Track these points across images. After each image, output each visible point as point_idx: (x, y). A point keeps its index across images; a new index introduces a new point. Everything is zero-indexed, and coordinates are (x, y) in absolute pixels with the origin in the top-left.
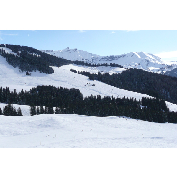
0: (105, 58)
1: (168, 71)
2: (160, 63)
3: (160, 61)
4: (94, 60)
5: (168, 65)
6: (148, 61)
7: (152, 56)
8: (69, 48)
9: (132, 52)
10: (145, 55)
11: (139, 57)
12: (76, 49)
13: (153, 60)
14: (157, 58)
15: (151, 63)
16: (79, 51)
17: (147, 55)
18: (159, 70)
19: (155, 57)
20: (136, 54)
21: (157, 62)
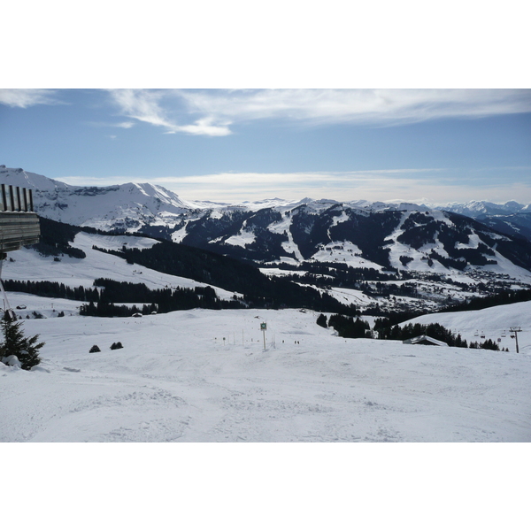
0: (80, 190)
1: (192, 220)
2: (179, 205)
3: (177, 201)
4: (59, 193)
5: (190, 210)
6: (159, 200)
7: (165, 190)
8: (4, 166)
9: (131, 184)
10: (153, 189)
11: (143, 191)
12: (21, 170)
13: (167, 198)
14: (172, 196)
15: (164, 204)
16: (27, 173)
17: (156, 189)
18: (177, 218)
19: (169, 193)
20: (139, 187)
21: (174, 203)
